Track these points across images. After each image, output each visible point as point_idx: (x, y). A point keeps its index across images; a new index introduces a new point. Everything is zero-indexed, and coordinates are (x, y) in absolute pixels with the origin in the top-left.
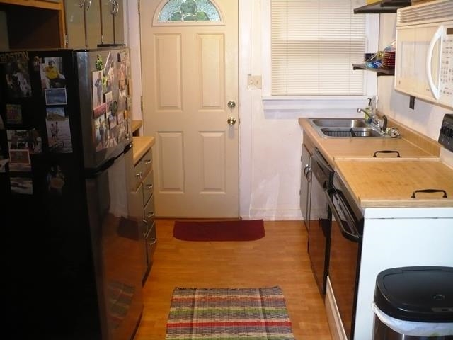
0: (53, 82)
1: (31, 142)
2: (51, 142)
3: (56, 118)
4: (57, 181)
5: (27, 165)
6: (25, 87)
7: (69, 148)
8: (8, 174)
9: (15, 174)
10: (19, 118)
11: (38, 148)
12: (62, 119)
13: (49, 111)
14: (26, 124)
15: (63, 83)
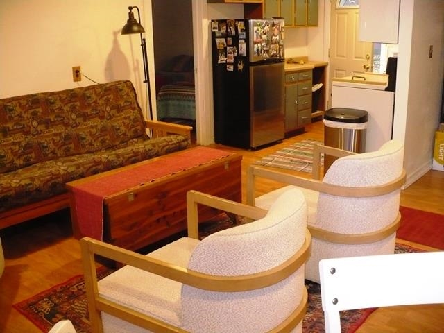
0: (241, 30)
1: (234, 51)
2: (240, 52)
3: (242, 43)
4: (241, 67)
5: (232, 61)
6: (233, 32)
7: (245, 55)
8: (227, 63)
9: (229, 64)
10: (231, 43)
11: (236, 54)
12: (243, 43)
13: (240, 41)
14: (232, 45)
15: (244, 31)
